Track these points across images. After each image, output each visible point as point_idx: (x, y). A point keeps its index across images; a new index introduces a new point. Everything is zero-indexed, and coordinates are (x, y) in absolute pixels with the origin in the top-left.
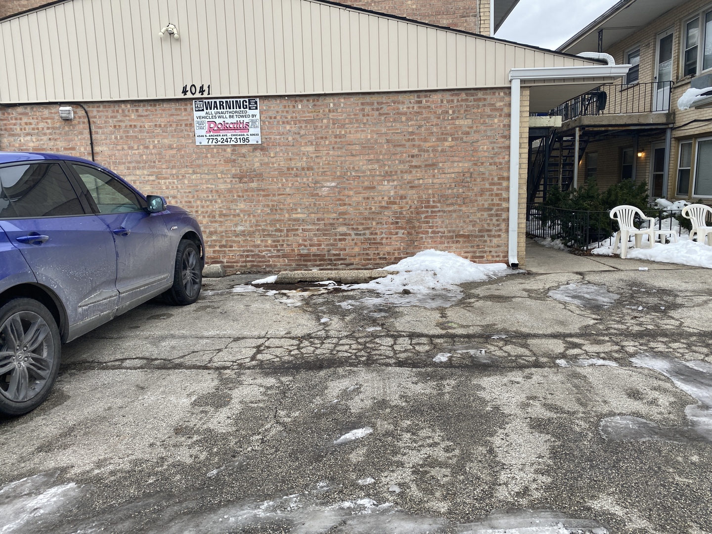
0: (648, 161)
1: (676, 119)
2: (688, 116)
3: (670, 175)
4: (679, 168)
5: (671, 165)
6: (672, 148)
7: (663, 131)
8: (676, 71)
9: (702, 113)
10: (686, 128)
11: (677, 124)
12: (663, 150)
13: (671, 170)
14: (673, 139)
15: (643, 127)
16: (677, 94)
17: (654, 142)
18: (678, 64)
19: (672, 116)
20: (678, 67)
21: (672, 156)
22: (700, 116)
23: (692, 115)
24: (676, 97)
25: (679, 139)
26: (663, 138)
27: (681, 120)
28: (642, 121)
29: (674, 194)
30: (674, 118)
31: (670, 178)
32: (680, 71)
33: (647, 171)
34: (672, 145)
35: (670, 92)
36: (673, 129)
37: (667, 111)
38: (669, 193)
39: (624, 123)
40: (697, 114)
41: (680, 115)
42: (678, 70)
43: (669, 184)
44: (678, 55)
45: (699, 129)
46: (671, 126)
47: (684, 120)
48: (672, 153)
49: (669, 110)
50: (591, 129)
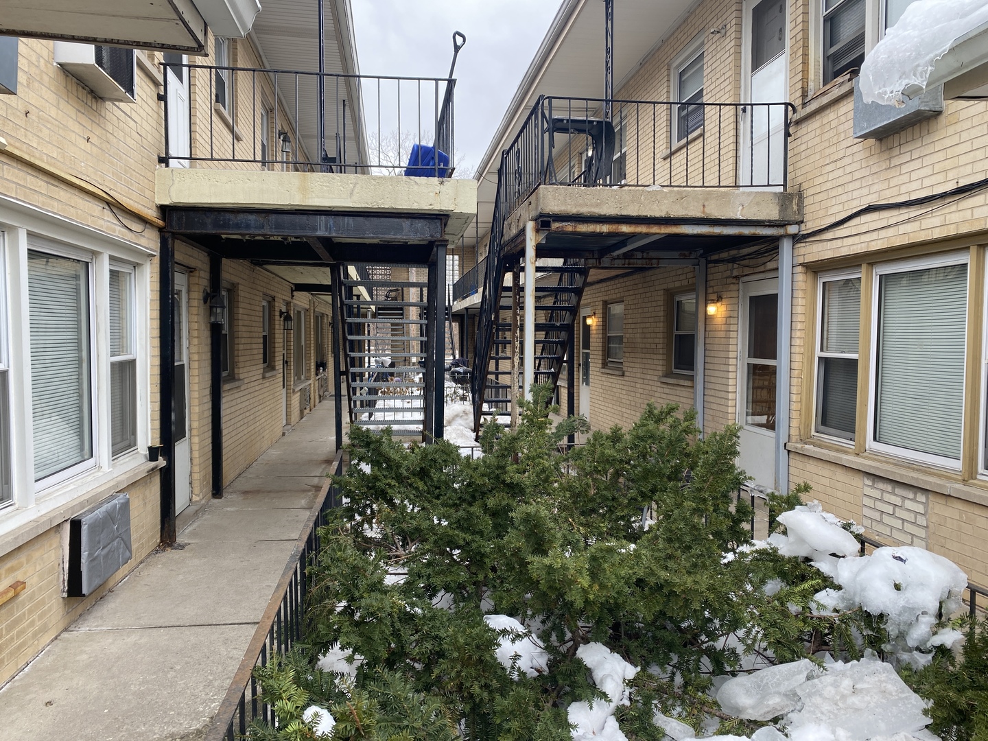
0: (733, 328)
1: (806, 210)
2: (844, 198)
3: (795, 373)
4: (818, 353)
5: (797, 342)
6: (799, 294)
7: (771, 246)
8: (800, 76)
9: (893, 182)
10: (839, 232)
11: (809, 225)
12: (772, 300)
13: (797, 358)
14: (799, 269)
15: (717, 230)
16: (805, 139)
17: (746, 279)
18: (805, 55)
19: (795, 201)
20: (805, 63)
21: (800, 318)
22: (888, 193)
23: (856, 194)
24: (803, 147)
25: (815, 268)
26: (770, 265)
27: (821, 213)
28: (715, 212)
29: (808, 426)
30: (801, 207)
31: (794, 381)
32: (812, 76)
33: (732, 355)
34: (796, 286)
35: (787, 135)
36: (797, 239)
37: (781, 189)
38: (794, 423)
39: (663, 214)
40: (875, 188)
41: (818, 198)
42: (805, 71)
43: (794, 398)
44: (805, 30)
45: (883, 233)
46: (792, 229)
47: (831, 211)
48: (799, 309)
49: (785, 185)
50: (569, 227)
